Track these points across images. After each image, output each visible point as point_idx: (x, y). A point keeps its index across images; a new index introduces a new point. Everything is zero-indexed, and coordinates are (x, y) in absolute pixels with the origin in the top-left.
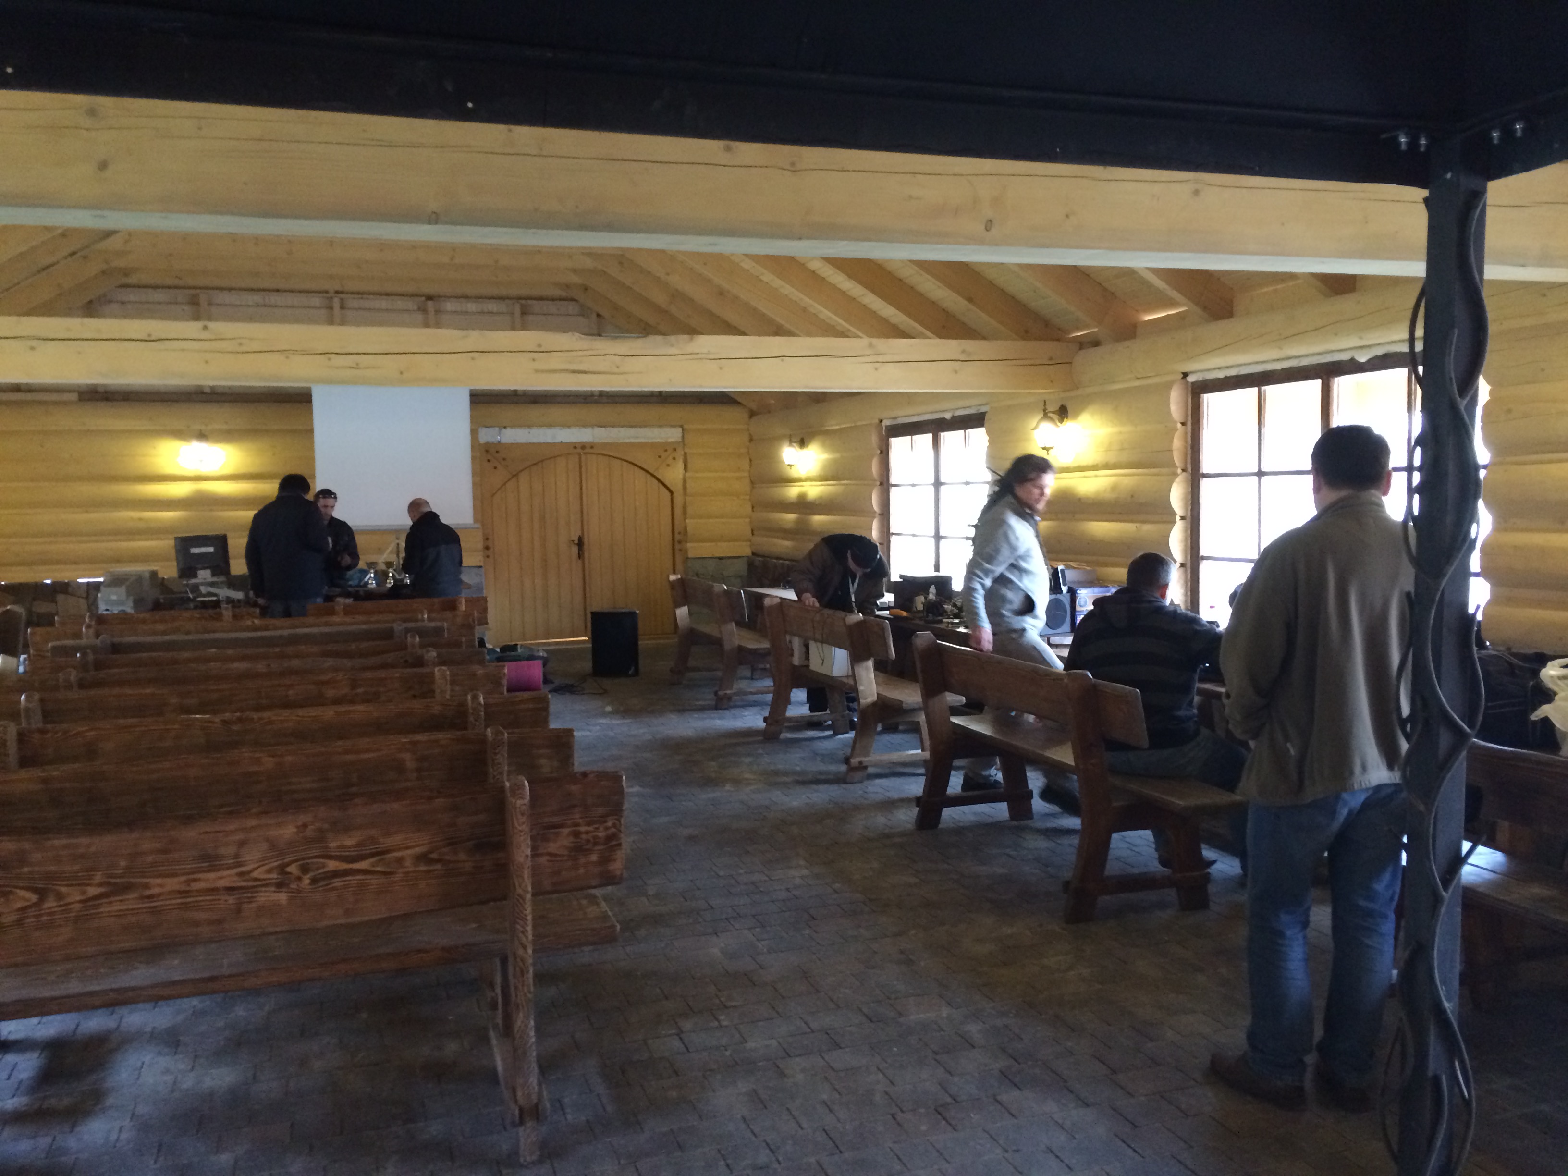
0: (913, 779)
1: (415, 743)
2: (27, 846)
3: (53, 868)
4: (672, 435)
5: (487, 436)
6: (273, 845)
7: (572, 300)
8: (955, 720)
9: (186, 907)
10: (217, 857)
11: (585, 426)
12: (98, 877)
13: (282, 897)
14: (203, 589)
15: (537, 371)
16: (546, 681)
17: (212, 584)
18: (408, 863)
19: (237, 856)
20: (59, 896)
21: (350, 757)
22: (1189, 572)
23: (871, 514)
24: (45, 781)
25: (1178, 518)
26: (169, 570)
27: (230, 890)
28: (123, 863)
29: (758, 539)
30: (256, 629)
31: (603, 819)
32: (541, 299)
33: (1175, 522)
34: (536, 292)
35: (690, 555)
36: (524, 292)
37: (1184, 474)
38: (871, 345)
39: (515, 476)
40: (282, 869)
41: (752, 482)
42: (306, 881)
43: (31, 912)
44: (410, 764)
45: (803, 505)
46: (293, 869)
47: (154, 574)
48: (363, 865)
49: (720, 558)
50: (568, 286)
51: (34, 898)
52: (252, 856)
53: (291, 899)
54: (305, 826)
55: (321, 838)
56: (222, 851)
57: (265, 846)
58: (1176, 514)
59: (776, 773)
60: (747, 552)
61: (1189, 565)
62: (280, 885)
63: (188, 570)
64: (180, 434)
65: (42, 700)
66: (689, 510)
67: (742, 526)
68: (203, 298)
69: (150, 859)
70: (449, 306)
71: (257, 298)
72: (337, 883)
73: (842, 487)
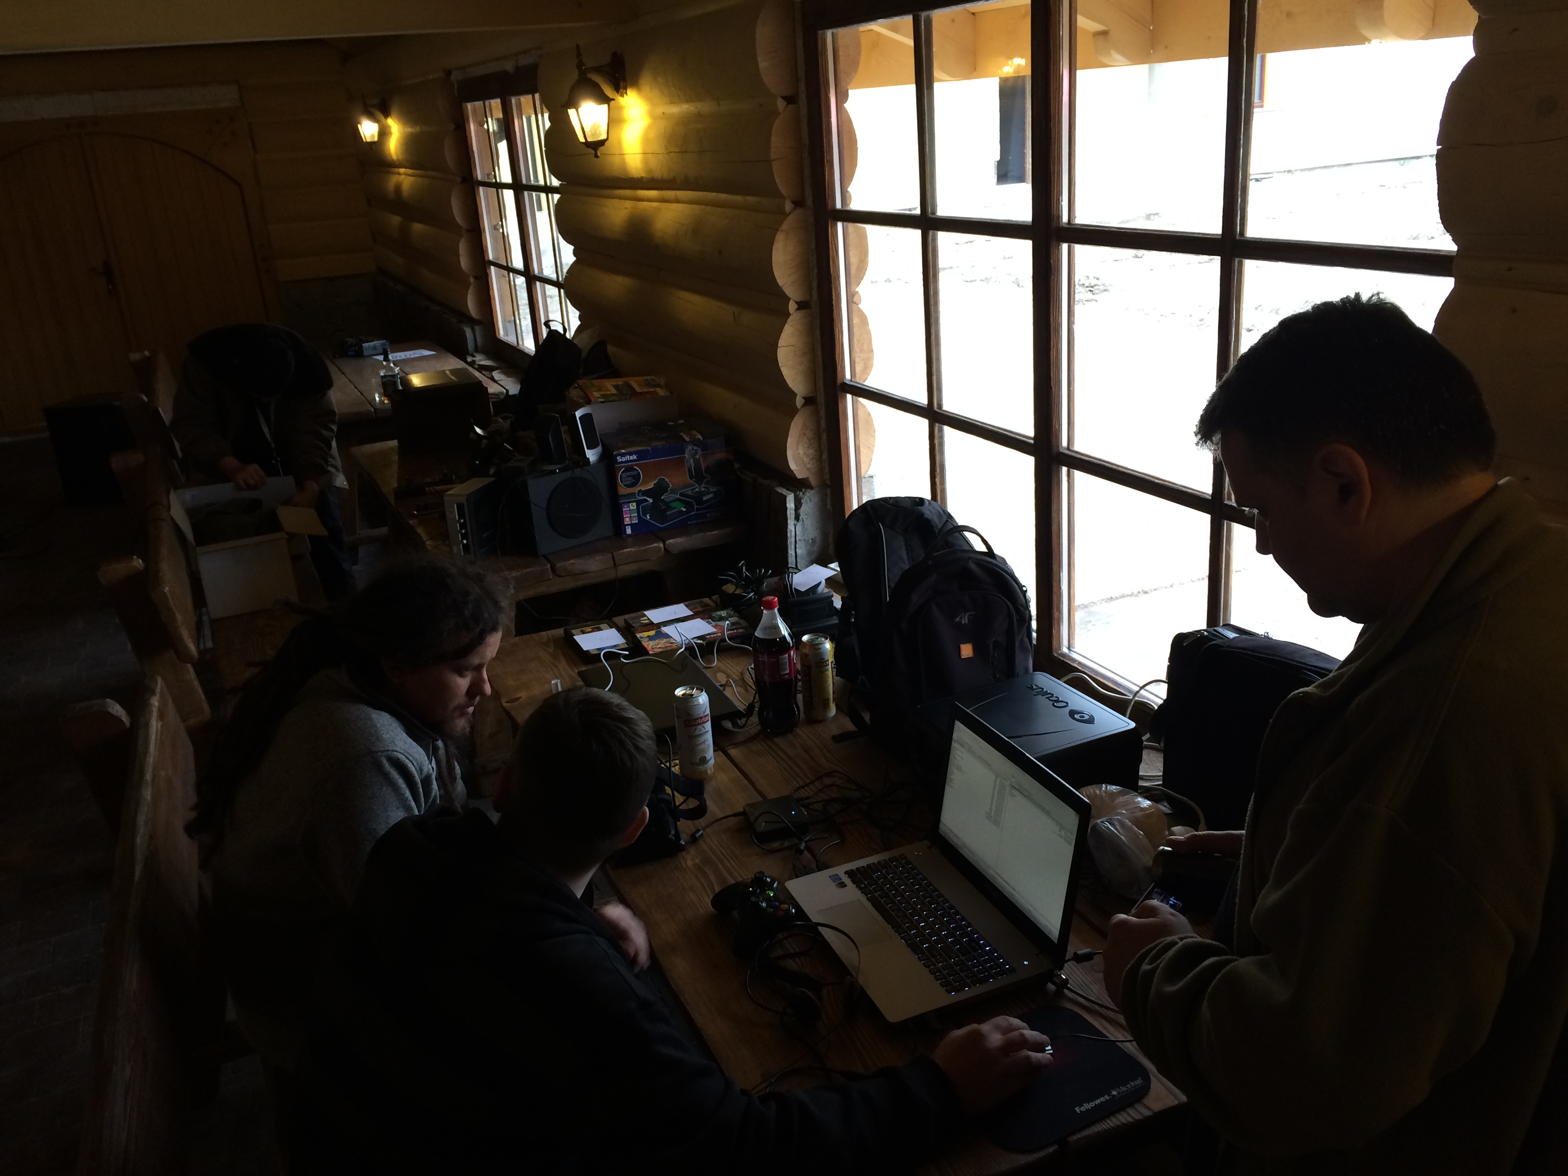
4: (225, 96)
22: (822, 413)
23: (453, 228)
25: (792, 307)
29: (378, 250)
33: (788, 315)
35: (284, 277)
37: (799, 211)
45: (402, 205)
49: (330, 279)
58: (788, 299)
61: (821, 399)
66: (271, 211)
67: (360, 229)
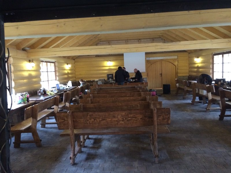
0: (218, 112)
1: (139, 103)
2: (93, 113)
3: (96, 116)
4: (176, 57)
5: (147, 59)
6: (122, 115)
7: (161, 38)
8: (226, 102)
9: (111, 123)
10: (115, 116)
11: (162, 57)
12: (101, 118)
13: (123, 122)
14: (110, 81)
15: (156, 49)
16: (156, 95)
17: (112, 81)
18: (139, 119)
19: (117, 116)
20: (97, 120)
21: (131, 104)
23: (210, 68)
24: (94, 105)
26: (106, 79)
27: (117, 121)
28: (104, 116)
29: (189, 73)
30: (117, 86)
31: (167, 115)
32: (156, 38)
34: (155, 37)
35: (179, 76)
36: (153, 37)
38: (211, 41)
39: (152, 64)
40: (123, 119)
41: (189, 64)
42: (126, 120)
43: (94, 122)
44: (139, 106)
45: (198, 68)
46: (124, 119)
47: (104, 79)
48: (133, 119)
49: (184, 76)
50: (159, 36)
51: (94, 120)
52: (119, 117)
53: (124, 123)
54: (126, 113)
55: (128, 115)
56: (116, 116)
57: (121, 115)
59: (194, 110)
60: (188, 75)
62: (123, 121)
63: (108, 79)
64: (107, 61)
65: (93, 95)
66: (178, 69)
67: (187, 71)
68: (110, 42)
69: (107, 116)
70: (142, 40)
71: (117, 41)
72: (130, 121)
73: (205, 64)
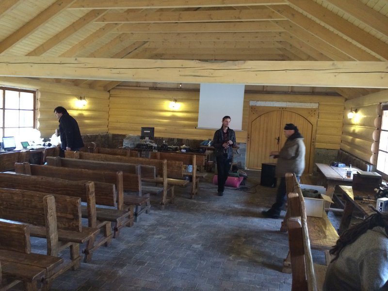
4: (315, 106)
11: (284, 101)
14: (147, 143)
15: (180, 75)
17: (150, 142)
23: (372, 141)
29: (342, 144)
35: (316, 147)
39: (260, 116)
41: (343, 124)
45: (354, 135)
49: (327, 149)
60: (339, 148)
64: (170, 99)
66: (318, 132)
67: (337, 139)
73: (365, 129)
